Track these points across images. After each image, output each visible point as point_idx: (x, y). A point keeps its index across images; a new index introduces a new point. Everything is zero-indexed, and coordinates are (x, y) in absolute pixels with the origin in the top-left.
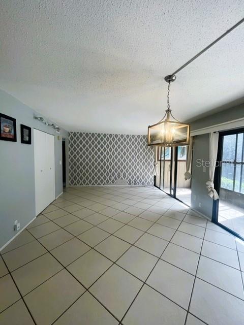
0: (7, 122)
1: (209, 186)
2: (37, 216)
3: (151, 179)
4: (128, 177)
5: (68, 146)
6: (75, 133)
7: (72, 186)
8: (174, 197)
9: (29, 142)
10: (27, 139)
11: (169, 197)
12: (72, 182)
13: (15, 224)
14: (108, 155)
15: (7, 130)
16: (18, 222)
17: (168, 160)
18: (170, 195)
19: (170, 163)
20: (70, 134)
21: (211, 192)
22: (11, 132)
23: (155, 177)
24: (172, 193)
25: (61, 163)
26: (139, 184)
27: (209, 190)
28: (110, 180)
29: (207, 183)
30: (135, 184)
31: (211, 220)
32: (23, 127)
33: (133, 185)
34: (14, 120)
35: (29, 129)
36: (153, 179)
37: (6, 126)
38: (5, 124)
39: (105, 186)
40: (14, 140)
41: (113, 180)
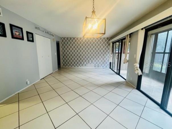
0: (16, 29)
1: (136, 67)
2: (41, 80)
3: (108, 64)
4: (94, 63)
5: (61, 45)
6: (64, 38)
7: (64, 67)
8: (119, 74)
9: (33, 41)
10: (31, 39)
11: (116, 74)
12: (64, 65)
13: (27, 81)
14: (82, 50)
15: (17, 34)
16: (28, 80)
17: (117, 53)
18: (116, 73)
19: (118, 54)
20: (61, 39)
21: (137, 70)
22: (20, 35)
23: (110, 63)
24: (118, 72)
25: (56, 54)
26: (100, 67)
27: (136, 69)
28: (84, 64)
29: (135, 65)
30: (98, 67)
31: (136, 88)
32: (27, 33)
33: (97, 67)
34: (22, 29)
35: (32, 34)
36: (109, 64)
37: (16, 32)
38: (16, 30)
39: (81, 67)
40: (22, 39)
41: (86, 64)
